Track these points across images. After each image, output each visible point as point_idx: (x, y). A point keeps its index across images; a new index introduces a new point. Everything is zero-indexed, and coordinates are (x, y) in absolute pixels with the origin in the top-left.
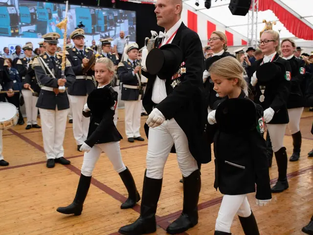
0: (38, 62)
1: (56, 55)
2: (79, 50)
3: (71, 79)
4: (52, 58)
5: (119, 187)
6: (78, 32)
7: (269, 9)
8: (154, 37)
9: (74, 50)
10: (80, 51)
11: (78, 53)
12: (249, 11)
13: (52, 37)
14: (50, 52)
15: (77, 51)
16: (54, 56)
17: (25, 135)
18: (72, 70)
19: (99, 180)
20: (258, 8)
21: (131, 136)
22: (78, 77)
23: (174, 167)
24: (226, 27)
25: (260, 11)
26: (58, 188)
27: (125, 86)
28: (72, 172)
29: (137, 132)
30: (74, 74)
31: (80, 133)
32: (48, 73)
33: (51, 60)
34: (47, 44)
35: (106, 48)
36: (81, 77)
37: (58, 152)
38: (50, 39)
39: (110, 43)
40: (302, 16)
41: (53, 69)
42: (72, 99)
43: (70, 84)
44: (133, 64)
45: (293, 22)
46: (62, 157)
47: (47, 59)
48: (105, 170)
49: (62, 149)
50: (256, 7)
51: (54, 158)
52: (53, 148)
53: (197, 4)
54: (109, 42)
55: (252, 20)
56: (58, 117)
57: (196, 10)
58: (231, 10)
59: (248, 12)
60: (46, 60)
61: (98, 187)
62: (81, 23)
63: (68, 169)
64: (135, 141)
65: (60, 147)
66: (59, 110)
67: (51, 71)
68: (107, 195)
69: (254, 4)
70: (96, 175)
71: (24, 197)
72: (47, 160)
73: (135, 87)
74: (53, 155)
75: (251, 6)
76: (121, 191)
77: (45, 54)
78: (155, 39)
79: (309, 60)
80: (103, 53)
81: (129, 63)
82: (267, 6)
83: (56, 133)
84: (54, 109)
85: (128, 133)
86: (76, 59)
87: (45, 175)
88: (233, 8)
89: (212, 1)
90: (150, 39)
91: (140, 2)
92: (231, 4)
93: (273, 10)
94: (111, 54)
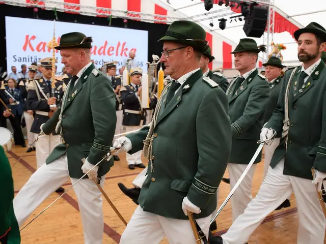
0: (32, 86)
4: (48, 82)
5: (110, 219)
7: (286, 30)
8: (156, 61)
12: (265, 33)
14: (46, 77)
16: (51, 80)
20: (273, 29)
21: (132, 163)
25: (276, 33)
26: (46, 218)
27: (126, 111)
28: (65, 201)
29: (138, 159)
32: (43, 97)
33: (47, 84)
34: (43, 69)
38: (46, 63)
41: (48, 94)
44: (136, 89)
47: (43, 83)
50: (271, 29)
53: (212, 25)
54: (114, 64)
55: (268, 42)
56: (52, 143)
57: (211, 31)
58: (245, 31)
59: (263, 34)
64: (136, 167)
66: (54, 135)
69: (269, 26)
73: (137, 112)
75: (267, 27)
76: (111, 224)
81: (132, 88)
82: (284, 28)
85: (129, 159)
88: (247, 29)
89: (226, 22)
90: (151, 63)
91: (153, 22)
92: (245, 25)
93: (289, 31)
94: (116, 77)
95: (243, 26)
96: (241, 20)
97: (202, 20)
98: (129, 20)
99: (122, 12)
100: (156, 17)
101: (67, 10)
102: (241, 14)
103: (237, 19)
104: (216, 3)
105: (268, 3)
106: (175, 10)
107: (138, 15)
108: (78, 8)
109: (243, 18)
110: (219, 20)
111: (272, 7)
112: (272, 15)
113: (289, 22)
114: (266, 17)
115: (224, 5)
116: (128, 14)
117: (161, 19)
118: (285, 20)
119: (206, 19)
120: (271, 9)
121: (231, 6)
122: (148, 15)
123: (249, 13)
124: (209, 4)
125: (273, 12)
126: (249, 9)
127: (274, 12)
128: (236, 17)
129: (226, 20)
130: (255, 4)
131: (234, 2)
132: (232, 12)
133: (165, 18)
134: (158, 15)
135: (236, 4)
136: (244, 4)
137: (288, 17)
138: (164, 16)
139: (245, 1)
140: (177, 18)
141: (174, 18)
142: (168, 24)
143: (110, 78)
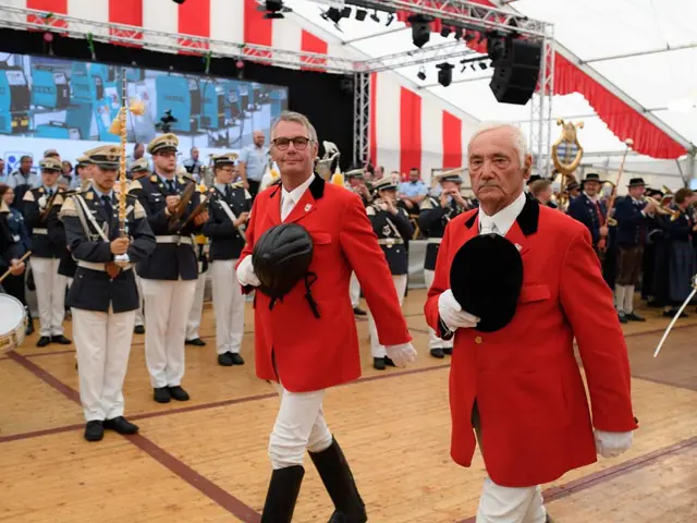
0: (72, 207)
1: (114, 193)
2: (164, 179)
3: (144, 244)
4: (105, 198)
5: (248, 491)
6: (166, 141)
7: (576, 90)
8: (331, 155)
9: (154, 179)
10: (167, 181)
11: (161, 186)
12: (534, 95)
13: (108, 154)
14: (100, 186)
15: (160, 181)
16: (110, 195)
17: (35, 361)
18: (148, 225)
19: (202, 473)
20: (552, 88)
22: (161, 239)
23: (369, 444)
25: (557, 95)
26: (110, 491)
28: (144, 453)
30: (151, 233)
31: (161, 361)
32: (94, 231)
33: (103, 203)
34: (96, 169)
35: (223, 173)
36: (168, 239)
37: (111, 405)
38: (103, 158)
39: (232, 163)
40: (647, 107)
41: (105, 224)
42: (145, 287)
43: (141, 255)
45: (627, 121)
46: (121, 417)
47: (94, 201)
48: (213, 450)
49: (121, 398)
50: (548, 86)
51: (101, 418)
52: (101, 397)
53: (422, 76)
54: (230, 160)
55: (541, 114)
56: (113, 329)
57: (419, 88)
58: (495, 92)
59: (530, 96)
60: (90, 204)
61: (199, 488)
62: (168, 113)
63: (133, 446)
65: (116, 394)
66: (116, 311)
67: (101, 226)
68: (220, 508)
69: (543, 81)
70: (195, 462)
71: (33, 511)
72: (85, 423)
74: (99, 410)
75: (539, 84)
76: (251, 501)
77: (91, 190)
78: (332, 159)
79: (661, 206)
80: (216, 184)
82: (572, 84)
83: (106, 363)
84: (105, 310)
86: (157, 200)
87: (82, 459)
88: (498, 87)
89: (453, 70)
90: (321, 158)
91: (298, 68)
92: (494, 78)
93: (584, 93)
94: (234, 185)
95: (490, 80)
96: (483, 66)
97: (402, 65)
98: (248, 63)
99: (234, 44)
100: (304, 58)
101: (116, 38)
102: (486, 54)
103: (476, 64)
104: (437, 31)
105: (541, 34)
106: (344, 43)
107: (266, 53)
108: (139, 36)
109: (488, 62)
110: (438, 66)
111: (549, 41)
112: (549, 59)
113: (582, 73)
114: (537, 63)
115: (452, 36)
116: (246, 50)
117: (315, 62)
118: (575, 68)
119: (410, 64)
120: (548, 46)
121: (468, 39)
122: (289, 52)
123: (503, 54)
124: (423, 32)
125: (550, 52)
126: (503, 46)
127: (553, 53)
128: (473, 60)
129: (453, 66)
130: (515, 34)
131: (473, 30)
132: (468, 49)
133: (323, 60)
134: (309, 54)
135: (477, 34)
136: (492, 35)
137: (581, 62)
138: (322, 56)
139: (494, 28)
140: (349, 61)
141: (342, 60)
142: (329, 71)
143: (222, 189)
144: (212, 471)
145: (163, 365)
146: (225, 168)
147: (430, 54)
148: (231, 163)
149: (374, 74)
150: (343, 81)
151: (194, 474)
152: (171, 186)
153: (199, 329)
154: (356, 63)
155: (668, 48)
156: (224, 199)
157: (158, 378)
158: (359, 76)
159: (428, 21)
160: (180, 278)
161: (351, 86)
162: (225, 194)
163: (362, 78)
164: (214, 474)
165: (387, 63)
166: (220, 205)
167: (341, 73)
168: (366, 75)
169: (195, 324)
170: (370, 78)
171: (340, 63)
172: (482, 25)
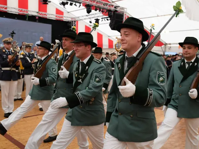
2: (7, 51)
6: (9, 40)
8: (58, 44)
9: (4, 51)
11: (6, 53)
19: (15, 138)
22: (6, 69)
24: (109, 36)
31: (7, 105)
35: (28, 49)
36: (8, 69)
40: (153, 32)
42: (1, 83)
48: (21, 131)
53: (91, 22)
54: (30, 45)
57: (90, 26)
61: (14, 143)
70: (13, 135)
80: (26, 52)
86: (5, 57)
88: (111, 26)
89: (99, 21)
90: (55, 44)
91: (55, 19)
92: (110, 23)
94: (31, 53)
95: (109, 24)
96: (108, 20)
97: (85, 19)
98: (39, 17)
99: (35, 12)
100: (56, 16)
102: (108, 16)
103: (106, 19)
104: (93, 9)
105: (123, 11)
106: (68, 12)
107: (45, 15)
108: (6, 8)
110: (95, 19)
111: (126, 13)
112: (125, 18)
114: (122, 19)
115: (98, 11)
117: (60, 18)
119: (87, 19)
120: (125, 14)
121: (103, 12)
122: (52, 15)
123: (113, 16)
124: (89, 10)
125: (126, 16)
126: (112, 14)
128: (105, 18)
129: (99, 20)
130: (116, 11)
131: (104, 9)
132: (102, 15)
133: (62, 17)
134: (58, 15)
135: (105, 11)
136: (109, 11)
138: (62, 16)
139: (110, 9)
140: (70, 17)
141: (68, 17)
142: (64, 20)
143: (27, 54)
144: (19, 137)
145: (7, 107)
146: (29, 48)
147: (93, 16)
148: (30, 47)
149: (77, 21)
150: (68, 24)
151: (13, 139)
152: (10, 53)
153: (21, 95)
154: (72, 18)
155: (158, 16)
156: (28, 57)
157: (6, 110)
158: (73, 22)
159: (91, 6)
160: (12, 80)
161: (70, 25)
162: (28, 55)
163: (74, 22)
164: (19, 138)
165: (81, 18)
166: (26, 58)
167: (67, 21)
168: (75, 22)
169: (20, 94)
170: (76, 23)
171: (67, 18)
172: (107, 8)
